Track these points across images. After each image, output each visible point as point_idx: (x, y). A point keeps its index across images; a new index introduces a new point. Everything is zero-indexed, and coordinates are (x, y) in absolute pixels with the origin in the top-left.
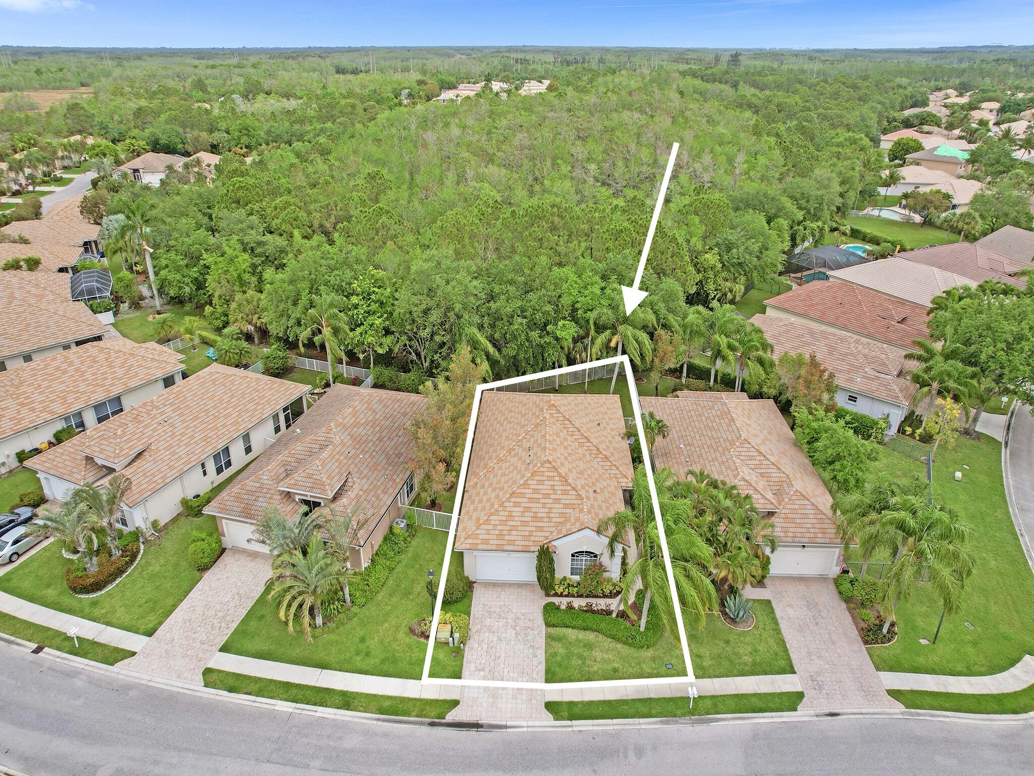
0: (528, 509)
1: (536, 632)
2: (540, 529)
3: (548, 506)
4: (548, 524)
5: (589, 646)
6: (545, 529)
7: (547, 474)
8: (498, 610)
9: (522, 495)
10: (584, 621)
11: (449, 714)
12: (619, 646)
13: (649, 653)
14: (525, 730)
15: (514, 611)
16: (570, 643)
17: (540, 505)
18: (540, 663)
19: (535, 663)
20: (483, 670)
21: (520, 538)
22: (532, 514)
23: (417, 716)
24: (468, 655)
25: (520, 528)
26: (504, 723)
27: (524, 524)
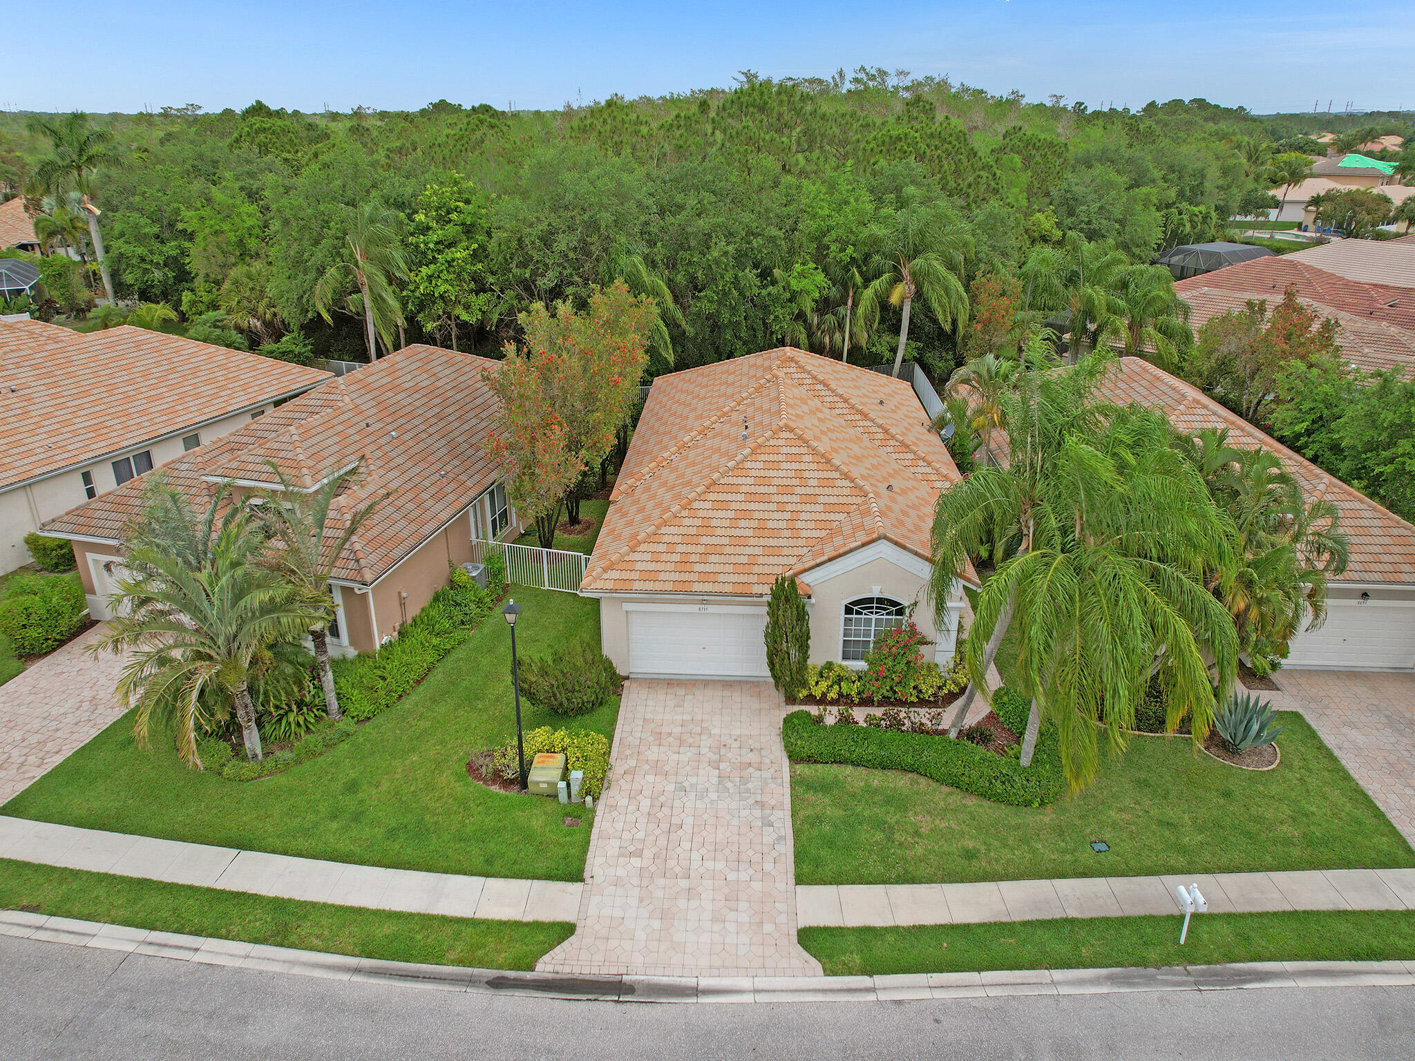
0: (746, 514)
1: (767, 774)
2: (773, 551)
3: (789, 507)
4: (791, 542)
5: (898, 802)
6: (785, 551)
7: (784, 450)
8: (678, 730)
9: (733, 488)
10: (882, 745)
11: (546, 958)
12: (972, 802)
13: (1047, 817)
14: (748, 998)
15: (715, 731)
16: (853, 796)
17: (773, 507)
18: (781, 838)
19: (768, 840)
20: (639, 854)
21: (730, 568)
22: (755, 524)
23: (460, 962)
24: (604, 821)
25: (728, 550)
26: (690, 982)
27: (739, 542)
